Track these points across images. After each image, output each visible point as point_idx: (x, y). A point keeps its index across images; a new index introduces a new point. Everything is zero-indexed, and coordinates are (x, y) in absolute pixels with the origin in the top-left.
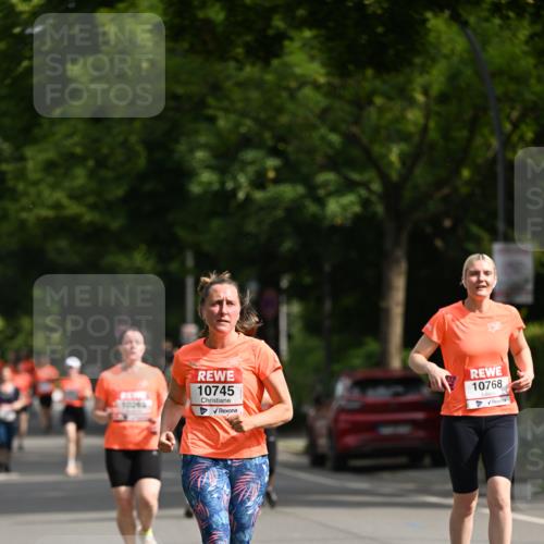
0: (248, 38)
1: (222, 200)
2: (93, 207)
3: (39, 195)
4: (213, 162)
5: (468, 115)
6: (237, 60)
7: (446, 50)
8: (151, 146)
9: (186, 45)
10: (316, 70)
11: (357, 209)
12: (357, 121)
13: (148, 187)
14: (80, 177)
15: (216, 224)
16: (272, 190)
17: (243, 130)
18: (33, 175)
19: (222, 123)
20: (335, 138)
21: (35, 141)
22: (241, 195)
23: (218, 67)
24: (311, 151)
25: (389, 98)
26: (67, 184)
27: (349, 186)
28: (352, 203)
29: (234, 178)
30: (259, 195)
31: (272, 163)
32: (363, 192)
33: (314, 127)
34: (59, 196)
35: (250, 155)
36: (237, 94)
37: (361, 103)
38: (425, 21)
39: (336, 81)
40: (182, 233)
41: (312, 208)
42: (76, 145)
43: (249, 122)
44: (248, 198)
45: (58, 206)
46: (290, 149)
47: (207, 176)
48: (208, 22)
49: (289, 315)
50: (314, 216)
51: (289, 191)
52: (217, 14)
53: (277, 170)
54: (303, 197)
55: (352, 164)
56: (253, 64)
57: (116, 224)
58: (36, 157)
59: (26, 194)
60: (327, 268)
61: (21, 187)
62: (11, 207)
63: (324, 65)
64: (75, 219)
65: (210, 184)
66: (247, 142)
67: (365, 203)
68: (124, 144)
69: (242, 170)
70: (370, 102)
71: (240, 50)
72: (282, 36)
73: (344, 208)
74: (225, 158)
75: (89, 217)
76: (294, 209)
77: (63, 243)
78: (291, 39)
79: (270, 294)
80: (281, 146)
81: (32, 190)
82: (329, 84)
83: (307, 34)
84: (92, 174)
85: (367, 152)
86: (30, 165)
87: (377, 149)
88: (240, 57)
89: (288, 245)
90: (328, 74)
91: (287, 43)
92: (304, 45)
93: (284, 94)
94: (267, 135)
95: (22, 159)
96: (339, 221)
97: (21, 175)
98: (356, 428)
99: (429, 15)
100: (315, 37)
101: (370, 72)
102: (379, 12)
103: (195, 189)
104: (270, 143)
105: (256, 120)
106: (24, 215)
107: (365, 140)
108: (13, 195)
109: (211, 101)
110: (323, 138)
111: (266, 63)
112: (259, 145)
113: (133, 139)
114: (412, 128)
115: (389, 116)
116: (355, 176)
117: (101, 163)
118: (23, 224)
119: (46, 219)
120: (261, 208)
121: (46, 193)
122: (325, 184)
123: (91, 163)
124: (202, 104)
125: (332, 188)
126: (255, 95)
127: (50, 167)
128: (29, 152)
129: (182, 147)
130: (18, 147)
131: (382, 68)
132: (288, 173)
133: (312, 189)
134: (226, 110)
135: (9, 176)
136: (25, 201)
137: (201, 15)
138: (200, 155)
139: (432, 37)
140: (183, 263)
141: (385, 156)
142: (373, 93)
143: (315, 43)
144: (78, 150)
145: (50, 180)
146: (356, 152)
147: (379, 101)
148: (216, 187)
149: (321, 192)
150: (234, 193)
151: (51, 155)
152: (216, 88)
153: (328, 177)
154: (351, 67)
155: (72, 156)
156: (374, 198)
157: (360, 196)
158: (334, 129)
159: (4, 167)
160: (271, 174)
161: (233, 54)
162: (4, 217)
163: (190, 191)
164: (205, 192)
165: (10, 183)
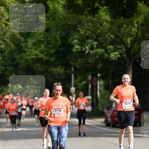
0: (89, 9)
1: (81, 53)
2: (46, 55)
3: (31, 52)
4: (79, 43)
6: (85, 15)
7: (143, 12)
8: (62, 38)
9: (72, 11)
10: (108, 18)
11: (119, 56)
12: (118, 31)
13: (61, 49)
14: (43, 47)
15: (80, 60)
16: (95, 50)
17: (87, 34)
18: (30, 47)
19: (81, 32)
20: (112, 36)
21: (30, 37)
23: (80, 17)
24: (106, 40)
25: (128, 25)
26: (39, 49)
27: (117, 49)
28: (118, 54)
29: (85, 47)
30: (92, 52)
31: (95, 43)
32: (120, 51)
33: (107, 33)
34: (37, 52)
35: (89, 41)
36: (86, 24)
37: (120, 27)
38: (137, 4)
39: (113, 20)
40: (71, 62)
41: (106, 55)
42: (41, 38)
44: (88, 53)
45: (37, 55)
46: (100, 39)
47: (77, 47)
48: (78, 4)
49: (100, 85)
50: (107, 57)
51: (100, 51)
52: (80, 2)
53: (96, 45)
54: (104, 52)
55: (117, 43)
56: (90, 16)
57: (52, 60)
58: (30, 41)
59: (28, 52)
60: (110, 72)
61: (26, 50)
62: (24, 55)
63: (110, 16)
64: (41, 58)
65: (78, 49)
66: (88, 38)
67: (121, 54)
69: (87, 45)
70: (122, 26)
71: (86, 12)
72: (98, 9)
73: (115, 56)
74: (82, 42)
75: (45, 58)
76: (101, 56)
77: (38, 65)
78: (101, 9)
79: (95, 79)
80: (98, 38)
82: (111, 21)
83: (105, 7)
84: (46, 46)
85: (121, 40)
86: (29, 43)
87: (124, 39)
88: (87, 14)
89: (100, 66)
90: (110, 19)
92: (104, 11)
93: (99, 24)
94: (94, 35)
95: (27, 42)
96: (114, 59)
97: (27, 46)
99: (138, 2)
100: (107, 8)
101: (122, 18)
102: (126, 2)
103: (74, 50)
104: (95, 37)
105: (90, 31)
106: (27, 57)
107: (121, 36)
108: (24, 52)
109: (78, 26)
110: (109, 36)
111: (94, 16)
112: (92, 39)
114: (134, 33)
115: (127, 30)
116: (118, 47)
117: (48, 43)
118: (27, 60)
120: (92, 55)
121: (33, 51)
122: (110, 49)
123: (45, 43)
124: (76, 27)
125: (112, 50)
126: (90, 24)
127: (34, 44)
128: (28, 40)
129: (71, 39)
130: (26, 39)
131: (125, 17)
132: (100, 46)
133: (106, 50)
134: (83, 28)
135: (23, 47)
136: (27, 54)
137: (76, 2)
138: (75, 41)
139: (139, 8)
140: (71, 70)
141: (126, 41)
142: (123, 23)
143: (107, 10)
144: (42, 39)
145: (34, 48)
146: (118, 40)
147: (125, 26)
148: (80, 49)
149: (109, 51)
150: (85, 51)
151: (35, 41)
152: (80, 22)
153: (111, 47)
154: (117, 17)
155: (41, 41)
156: (123, 53)
158: (112, 34)
159: (22, 44)
160: (95, 46)
161: (85, 13)
162: (22, 58)
163: (73, 51)
164: (77, 51)
165: (24, 49)
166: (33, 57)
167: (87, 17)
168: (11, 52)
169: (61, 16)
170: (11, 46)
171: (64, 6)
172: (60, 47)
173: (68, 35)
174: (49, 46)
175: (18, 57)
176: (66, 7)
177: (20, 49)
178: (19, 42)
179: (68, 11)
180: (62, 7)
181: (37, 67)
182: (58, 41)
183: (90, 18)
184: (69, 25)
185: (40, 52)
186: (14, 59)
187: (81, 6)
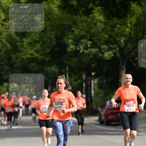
0: (83, 9)
1: (76, 53)
2: (41, 55)
3: (27, 51)
4: (74, 43)
5: (142, 30)
6: (80, 15)
7: (136, 12)
8: (57, 38)
9: (66, 11)
10: (101, 18)
11: (113, 55)
12: (112, 31)
13: (56, 49)
14: (38, 46)
15: (74, 59)
16: (90, 50)
17: (82, 34)
18: (26, 46)
19: (76, 32)
20: (106, 36)
21: (26, 37)
22: (81, 51)
23: (75, 17)
24: (100, 40)
25: (121, 25)
26: (34, 48)
27: (110, 49)
28: (111, 54)
29: (79, 47)
30: (86, 51)
31: (89, 43)
32: (114, 51)
33: (101, 33)
34: (32, 51)
35: (84, 41)
36: (80, 25)
37: (113, 27)
38: (131, 4)
39: (107, 21)
40: (65, 62)
41: (100, 55)
42: (37, 38)
43: (83, 32)
44: (83, 52)
45: (32, 54)
46: (94, 39)
47: (72, 46)
48: (72, 5)
49: (94, 83)
50: (101, 57)
51: (94, 50)
52: (75, 3)
53: (91, 44)
54: (98, 52)
55: (111, 43)
56: (84, 16)
57: (47, 59)
58: (26, 41)
59: (23, 51)
60: (104, 71)
61: (22, 49)
63: (103, 16)
64: (37, 58)
65: (73, 48)
66: (83, 37)
67: (115, 54)
68: (50, 37)
69: (81, 45)
70: (116, 26)
71: (81, 12)
72: (92, 9)
73: (109, 55)
74: (77, 42)
75: (40, 57)
76: (95, 55)
77: (33, 64)
78: (95, 9)
79: (89, 78)
80: (92, 38)
81: (25, 50)
82: (105, 21)
83: (99, 8)
84: (41, 46)
85: (115, 40)
86: (25, 43)
87: (118, 39)
88: (81, 14)
89: (94, 65)
90: (104, 19)
91: (93, 10)
92: (98, 11)
93: (93, 24)
94: (88, 35)
95: (22, 42)
96: (108, 58)
97: (22, 46)
98: (112, 114)
99: (132, 3)
100: (101, 9)
101: (116, 18)
102: (119, 2)
103: (69, 50)
104: (89, 37)
105: (85, 31)
106: (23, 57)
107: (114, 36)
108: (20, 51)
109: (73, 26)
110: (103, 36)
111: (88, 16)
112: (86, 38)
113: (52, 36)
114: (127, 33)
115: (121, 30)
116: (112, 46)
117: (44, 43)
118: (23, 59)
119: (29, 58)
120: (87, 55)
121: (29, 51)
122: (104, 49)
123: (41, 43)
124: (71, 27)
125: (106, 50)
126: (85, 24)
127: (30, 44)
129: (65, 39)
130: (21, 39)
131: (119, 17)
132: (94, 45)
133: (100, 49)
134: (77, 29)
135: (19, 46)
136: (23, 53)
137: (70, 3)
138: (70, 41)
139: (132, 9)
140: (66, 70)
141: (120, 41)
142: (117, 24)
143: (101, 10)
144: (37, 39)
145: (30, 47)
146: (112, 40)
147: (118, 26)
148: (74, 49)
149: (103, 51)
150: (79, 51)
151: (30, 41)
152: (74, 23)
153: (105, 46)
154: (111, 17)
155: (36, 41)
156: (117, 52)
157: (113, 52)
158: (106, 34)
159: (18, 44)
160: (89, 46)
161: (79, 13)
162: (18, 57)
163: (67, 51)
164: (72, 51)
165: (19, 48)
166: (28, 56)
167: (81, 18)
168: (7, 52)
169: (56, 16)
170: (7, 45)
171: (59, 7)
172: (55, 47)
173: (63, 35)
174: (44, 45)
175: (14, 56)
176: (61, 8)
177: (16, 49)
178: (14, 41)
179: (63, 11)
180: (57, 7)
181: (33, 67)
182: (53, 41)
183: (84, 18)
184: (64, 25)
185: (36, 52)
186: (10, 59)
187: (75, 7)
